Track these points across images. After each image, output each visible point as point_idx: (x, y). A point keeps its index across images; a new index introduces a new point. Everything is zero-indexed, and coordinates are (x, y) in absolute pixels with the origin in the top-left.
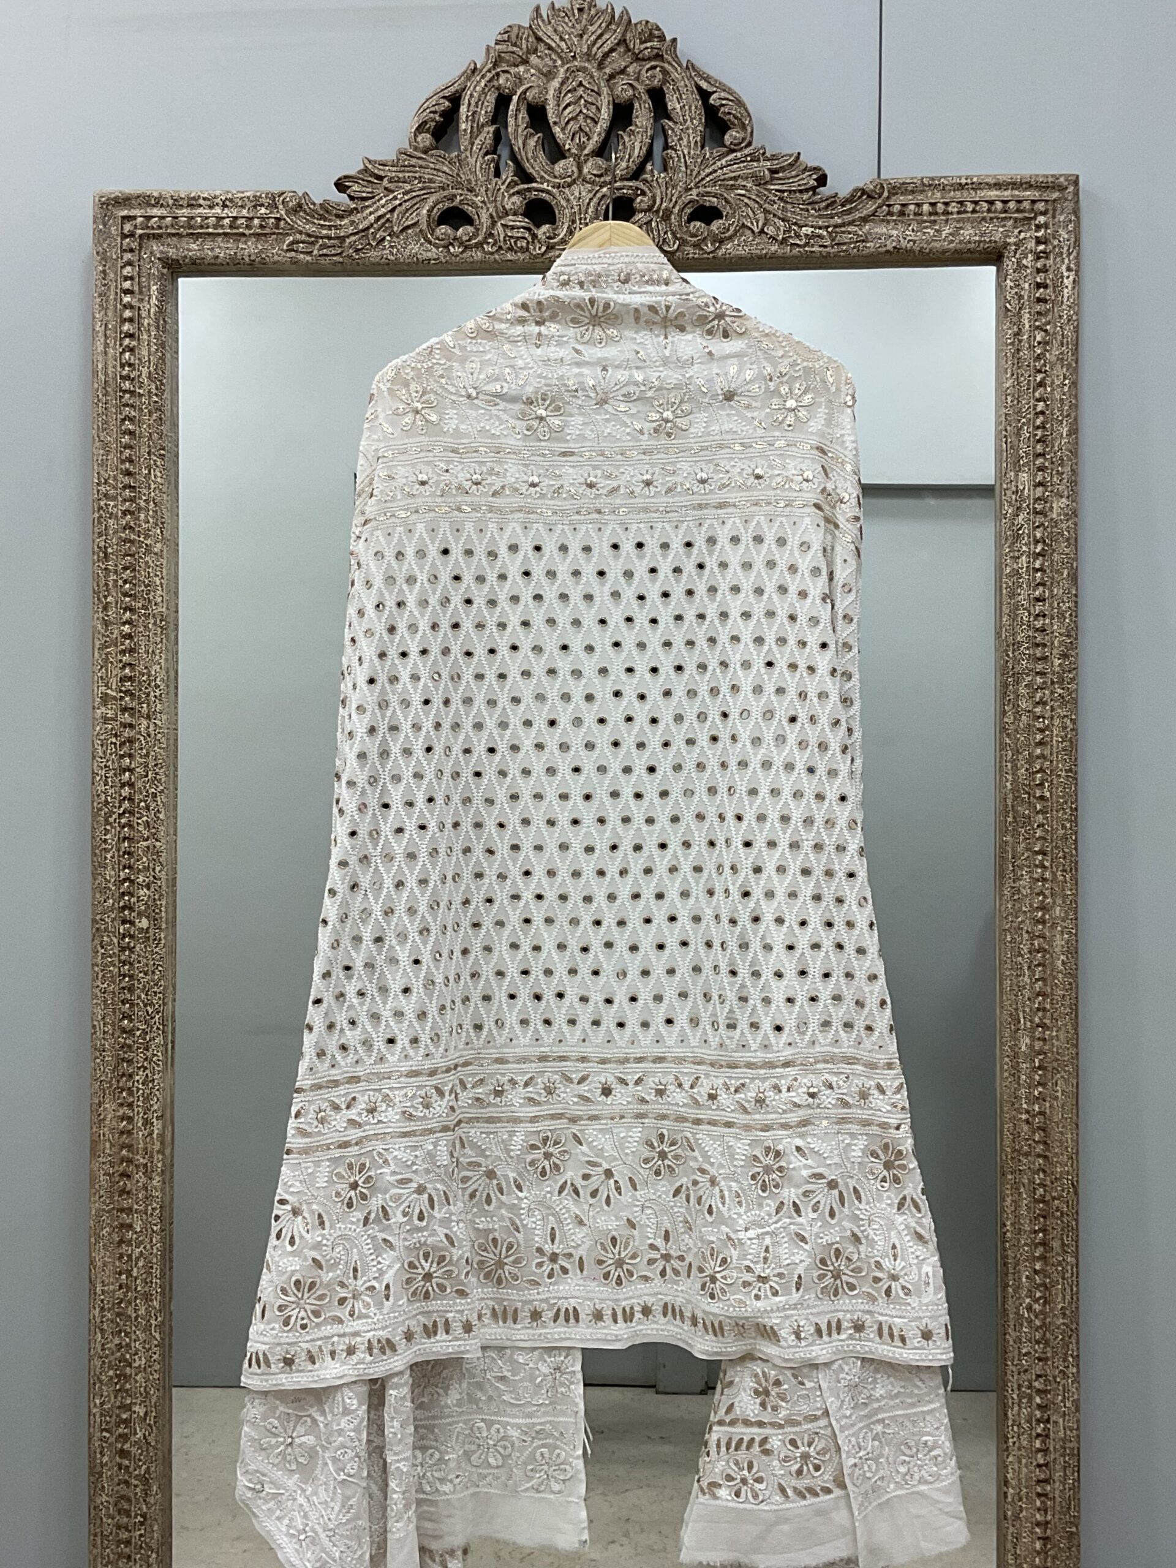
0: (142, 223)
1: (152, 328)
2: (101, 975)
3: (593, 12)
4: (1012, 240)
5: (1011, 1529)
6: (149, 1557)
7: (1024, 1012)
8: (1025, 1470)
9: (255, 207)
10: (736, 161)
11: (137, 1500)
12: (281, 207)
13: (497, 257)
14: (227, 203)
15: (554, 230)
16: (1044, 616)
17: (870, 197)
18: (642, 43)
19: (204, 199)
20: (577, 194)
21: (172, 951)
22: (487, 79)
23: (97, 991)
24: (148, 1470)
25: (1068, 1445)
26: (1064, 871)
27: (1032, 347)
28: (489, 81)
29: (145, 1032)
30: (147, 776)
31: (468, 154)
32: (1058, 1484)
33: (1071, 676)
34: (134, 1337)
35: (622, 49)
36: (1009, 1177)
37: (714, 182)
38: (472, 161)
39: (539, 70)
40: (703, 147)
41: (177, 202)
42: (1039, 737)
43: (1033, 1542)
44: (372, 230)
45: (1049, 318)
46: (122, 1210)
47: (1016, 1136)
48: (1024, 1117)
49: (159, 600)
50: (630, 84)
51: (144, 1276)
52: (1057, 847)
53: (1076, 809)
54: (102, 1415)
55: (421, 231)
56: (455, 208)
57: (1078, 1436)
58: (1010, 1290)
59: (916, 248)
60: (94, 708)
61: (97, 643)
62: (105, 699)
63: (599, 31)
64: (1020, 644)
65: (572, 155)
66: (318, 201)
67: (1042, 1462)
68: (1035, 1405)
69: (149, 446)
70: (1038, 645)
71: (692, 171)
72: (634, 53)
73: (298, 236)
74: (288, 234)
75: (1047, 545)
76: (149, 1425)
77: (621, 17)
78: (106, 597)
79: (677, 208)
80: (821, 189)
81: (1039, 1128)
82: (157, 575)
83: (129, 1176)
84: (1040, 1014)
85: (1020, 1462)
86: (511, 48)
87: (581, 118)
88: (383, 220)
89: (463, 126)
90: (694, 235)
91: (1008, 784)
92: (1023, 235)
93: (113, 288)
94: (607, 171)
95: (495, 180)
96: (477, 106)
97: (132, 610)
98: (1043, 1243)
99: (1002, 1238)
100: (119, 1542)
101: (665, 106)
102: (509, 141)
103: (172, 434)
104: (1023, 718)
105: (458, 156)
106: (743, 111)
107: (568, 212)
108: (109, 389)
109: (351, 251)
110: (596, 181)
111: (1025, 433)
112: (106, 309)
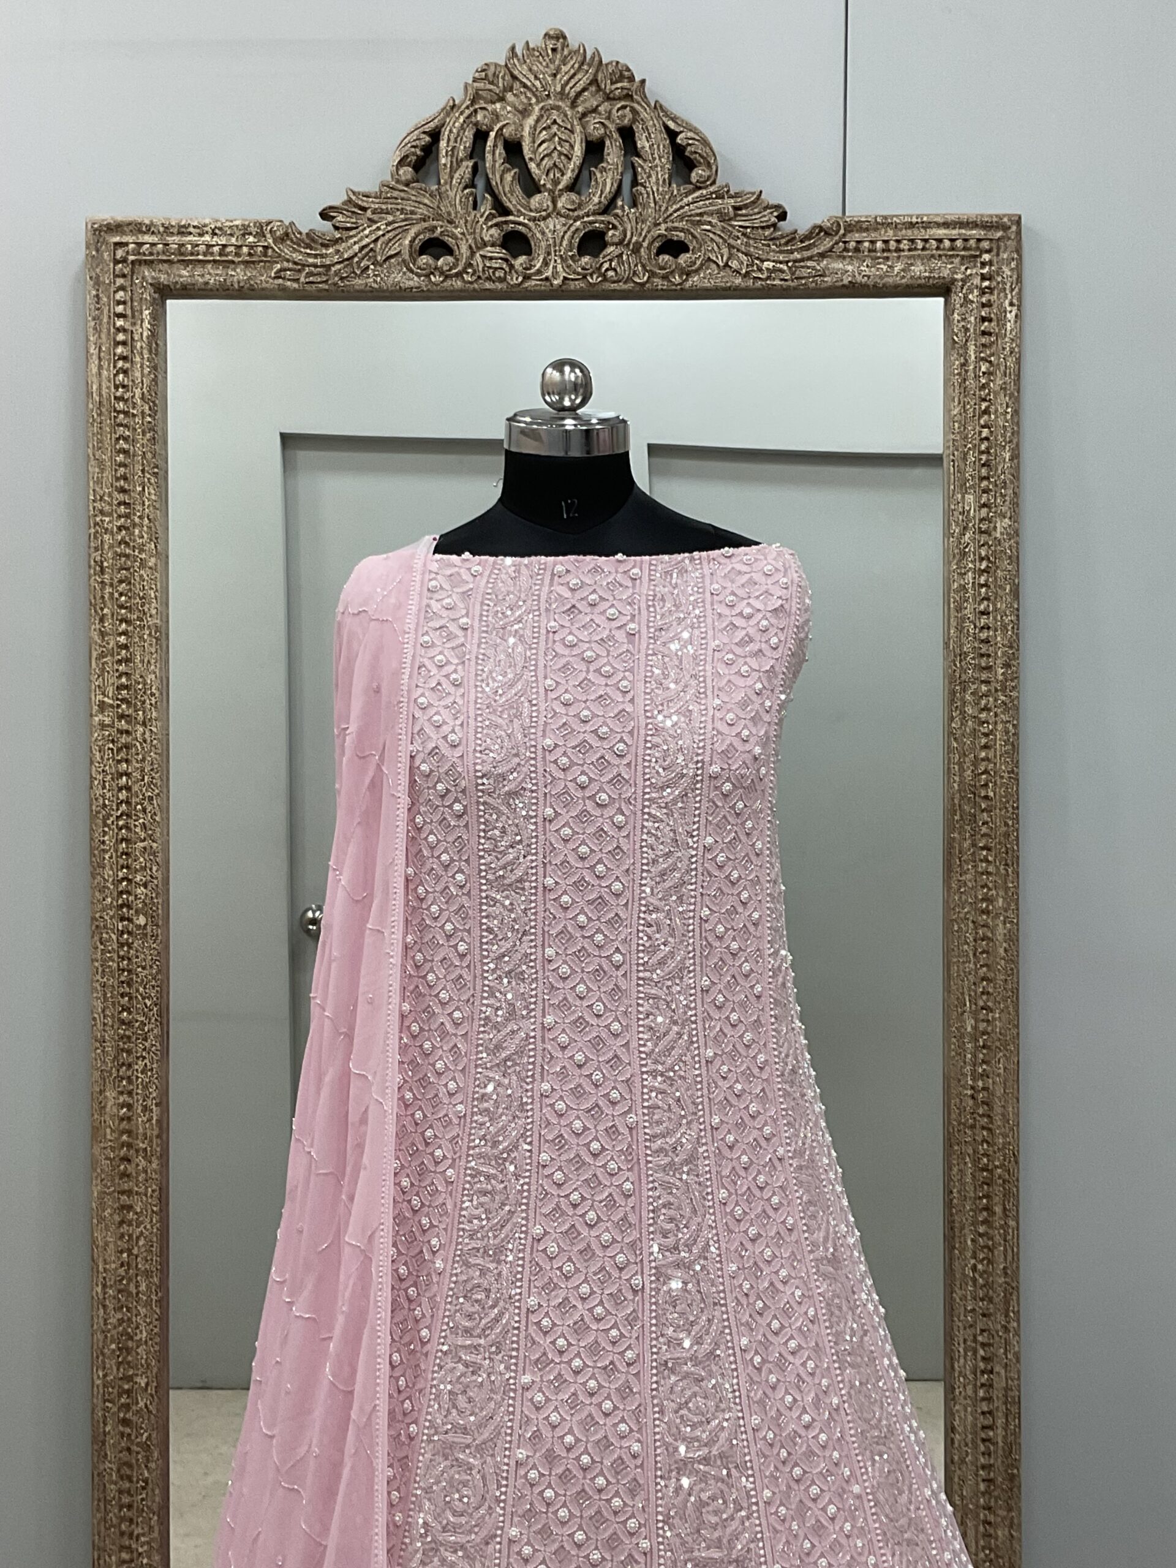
0: (134, 250)
1: (145, 352)
3: (566, 52)
4: (959, 276)
5: (958, 1472)
6: (150, 1519)
7: (970, 995)
9: (243, 235)
10: (703, 198)
11: (139, 1466)
12: (268, 236)
14: (217, 231)
15: (531, 261)
16: (989, 628)
17: (827, 234)
18: (612, 83)
19: (194, 227)
20: (551, 227)
21: (167, 947)
22: (465, 115)
23: (97, 985)
24: (149, 1438)
25: (1010, 1393)
26: (1006, 865)
27: (977, 377)
28: (468, 117)
29: (143, 1024)
30: (143, 780)
31: (448, 187)
32: (1000, 1431)
33: (1013, 684)
34: (135, 1312)
35: (593, 89)
36: (956, 1148)
37: (681, 218)
38: (451, 194)
39: (515, 108)
40: (670, 184)
41: (167, 229)
42: (984, 741)
43: (977, 1484)
44: (356, 259)
45: (994, 349)
46: (123, 1192)
47: (962, 1110)
48: (969, 1092)
49: (154, 612)
50: (602, 123)
51: (145, 1254)
52: (1000, 843)
53: (1018, 808)
54: (104, 1386)
55: (404, 260)
56: (437, 239)
57: (1019, 1385)
58: (957, 1252)
59: (871, 283)
60: (91, 715)
61: (94, 654)
62: (102, 706)
63: (572, 71)
64: (966, 654)
65: (546, 190)
66: (304, 231)
67: (986, 1409)
68: (979, 1357)
69: (143, 464)
70: (982, 655)
71: (660, 207)
72: (605, 93)
73: (286, 264)
74: (277, 263)
75: (989, 561)
76: (152, 1395)
77: (593, 58)
78: (102, 609)
79: (647, 241)
80: (782, 224)
81: (983, 1103)
82: (152, 589)
84: (984, 997)
85: (966, 1411)
86: (488, 86)
87: (555, 154)
88: (367, 250)
89: (443, 161)
90: (662, 268)
91: (956, 785)
92: (969, 272)
93: (106, 311)
94: (580, 206)
95: (473, 213)
96: (456, 142)
97: (128, 622)
98: (986, 1208)
99: (949, 1204)
100: (121, 1507)
101: (635, 143)
102: (487, 175)
103: (163, 452)
104: (970, 723)
105: (439, 189)
106: (708, 150)
107: (543, 244)
108: (104, 410)
109: (336, 279)
110: (570, 215)
111: (971, 458)
112: (101, 331)
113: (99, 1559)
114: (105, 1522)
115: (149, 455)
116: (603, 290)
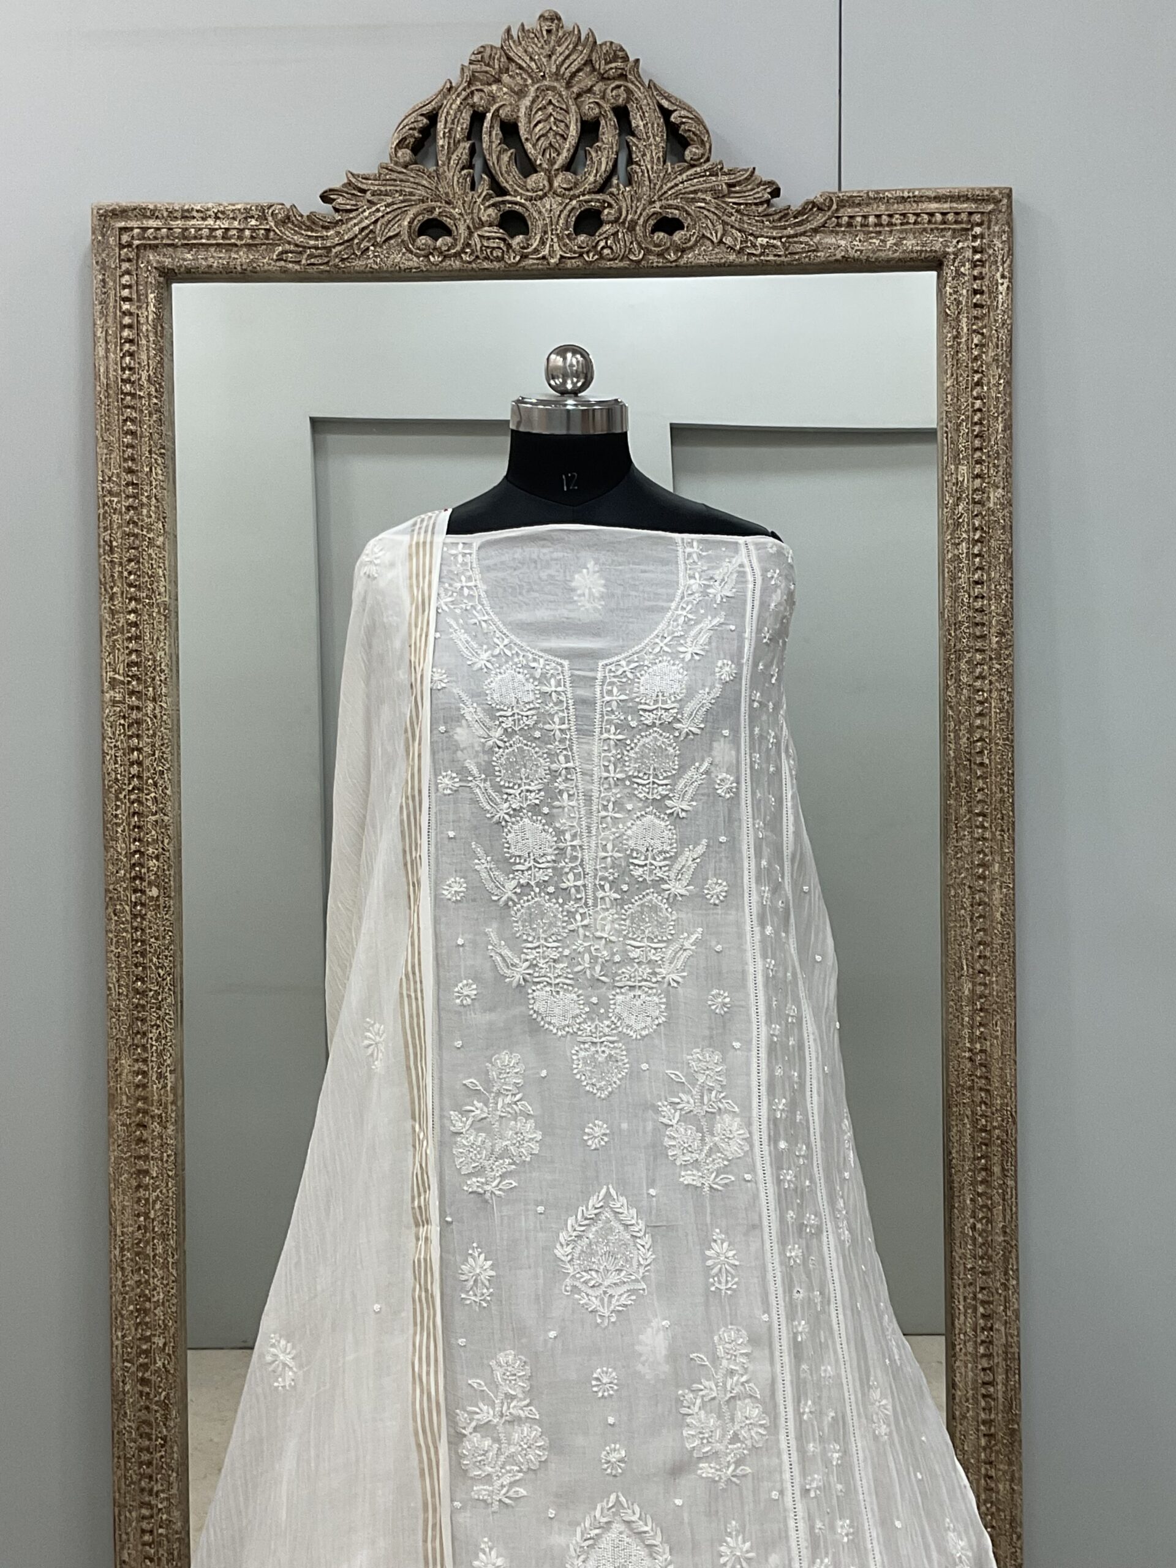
0: (138, 234)
1: (151, 334)
2: (115, 940)
3: (560, 34)
4: (951, 250)
5: (960, 1427)
6: (169, 1476)
7: (967, 959)
8: (970, 1374)
9: (246, 218)
10: (697, 175)
11: (158, 1425)
12: (270, 218)
13: (474, 265)
14: (220, 215)
15: (527, 240)
16: (983, 597)
17: (820, 209)
18: (607, 63)
19: (198, 211)
20: (548, 207)
21: (180, 918)
22: (462, 97)
23: (112, 955)
24: (167, 1397)
25: (1010, 1349)
26: (1002, 830)
27: (969, 350)
28: (465, 99)
29: (157, 993)
30: (154, 755)
31: (446, 168)
33: (1007, 652)
34: (152, 1274)
35: (588, 69)
36: (955, 1109)
37: (676, 196)
38: (449, 175)
39: (511, 89)
40: (664, 162)
41: (171, 214)
42: (978, 709)
43: (978, 1438)
44: (356, 241)
45: (986, 321)
46: (139, 1157)
47: (960, 1072)
48: (967, 1054)
49: (162, 590)
50: (597, 103)
51: (161, 1218)
52: (995, 809)
53: (1013, 774)
54: (123, 1346)
55: (403, 241)
56: (435, 220)
57: (1019, 1342)
58: (956, 1211)
59: (863, 257)
60: (103, 692)
61: (105, 632)
62: (113, 683)
63: (567, 52)
64: (961, 623)
65: (543, 170)
66: (305, 213)
67: (986, 1366)
68: (979, 1315)
69: (150, 445)
70: (977, 624)
71: (655, 184)
72: (599, 73)
73: (287, 247)
74: (277, 245)
75: (985, 532)
76: (169, 1355)
77: (587, 38)
78: (112, 588)
79: (642, 219)
80: (775, 200)
81: (981, 1065)
82: (159, 567)
83: (145, 1127)
84: (982, 961)
85: (966, 1367)
86: (484, 68)
87: (551, 135)
88: (367, 231)
89: (441, 142)
90: (657, 245)
91: (951, 752)
92: (960, 245)
93: (112, 295)
94: (576, 185)
95: (471, 193)
96: (453, 123)
97: (137, 600)
98: (985, 1169)
99: (948, 1165)
100: (141, 1464)
101: (630, 123)
102: (484, 156)
103: (169, 433)
104: (965, 691)
105: (436, 171)
106: (701, 128)
107: (540, 223)
108: (111, 392)
109: (337, 260)
110: (567, 193)
111: (964, 429)
112: (107, 315)
113: (120, 1514)
114: (126, 1479)
115: (156, 436)
116: (599, 268)
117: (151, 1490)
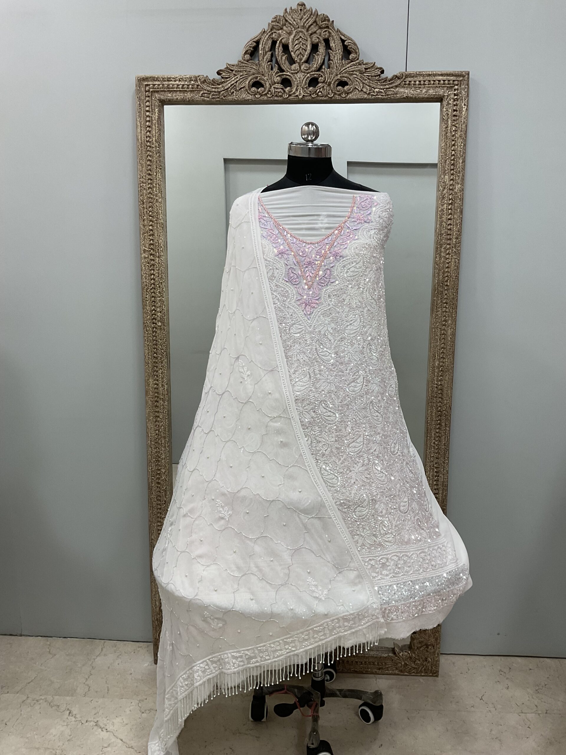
0: (152, 87)
1: (156, 124)
2: (147, 340)
3: (305, 11)
4: (446, 94)
7: (437, 353)
9: (190, 81)
10: (354, 65)
12: (199, 81)
13: (272, 99)
14: (181, 79)
15: (291, 89)
16: (451, 225)
17: (399, 78)
18: (322, 22)
19: (173, 78)
20: (299, 76)
21: (169, 333)
22: (269, 35)
23: (146, 345)
24: (166, 488)
25: (444, 483)
26: (453, 309)
27: (451, 132)
28: (270, 36)
29: (161, 358)
30: (159, 276)
31: (262, 62)
32: (440, 495)
33: (458, 245)
34: (161, 449)
35: (315, 24)
36: (430, 404)
37: (346, 73)
38: (263, 64)
39: (287, 32)
40: (342, 60)
41: (164, 79)
42: (447, 265)
44: (229, 89)
45: (457, 122)
46: (156, 412)
48: (435, 386)
49: (161, 218)
50: (318, 37)
51: (164, 431)
52: (451, 301)
53: (458, 289)
54: (152, 472)
55: (246, 89)
56: (258, 81)
57: (447, 481)
58: (429, 438)
59: (414, 97)
60: (141, 254)
62: (145, 251)
63: (307, 18)
64: (443, 234)
65: (297, 62)
66: (211, 79)
67: (436, 488)
68: (435, 472)
69: (156, 165)
70: (448, 235)
71: (338, 68)
72: (319, 26)
73: (205, 91)
74: (202, 91)
75: (453, 201)
76: (167, 475)
77: (315, 13)
78: (144, 217)
79: (333, 82)
80: (382, 75)
81: (440, 389)
82: (160, 210)
83: (158, 402)
84: (442, 354)
86: (277, 24)
87: (301, 49)
88: (233, 86)
89: (260, 52)
90: (338, 91)
91: (436, 281)
92: (450, 93)
93: (143, 109)
94: (309, 68)
95: (271, 71)
96: (265, 45)
97: (153, 221)
98: (439, 424)
99: (427, 422)
100: (158, 509)
101: (329, 45)
102: (276, 57)
103: (163, 161)
104: (442, 259)
105: (258, 63)
106: (356, 47)
107: (296, 83)
108: (143, 145)
109: (222, 97)
110: (306, 72)
111: (448, 162)
112: (141, 117)
113: (151, 525)
115: (158, 162)
116: (317, 100)
117: (161, 517)
